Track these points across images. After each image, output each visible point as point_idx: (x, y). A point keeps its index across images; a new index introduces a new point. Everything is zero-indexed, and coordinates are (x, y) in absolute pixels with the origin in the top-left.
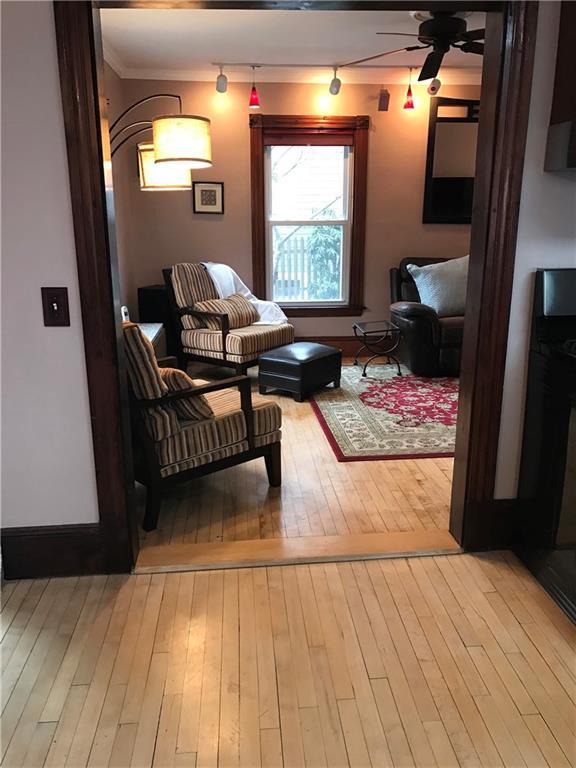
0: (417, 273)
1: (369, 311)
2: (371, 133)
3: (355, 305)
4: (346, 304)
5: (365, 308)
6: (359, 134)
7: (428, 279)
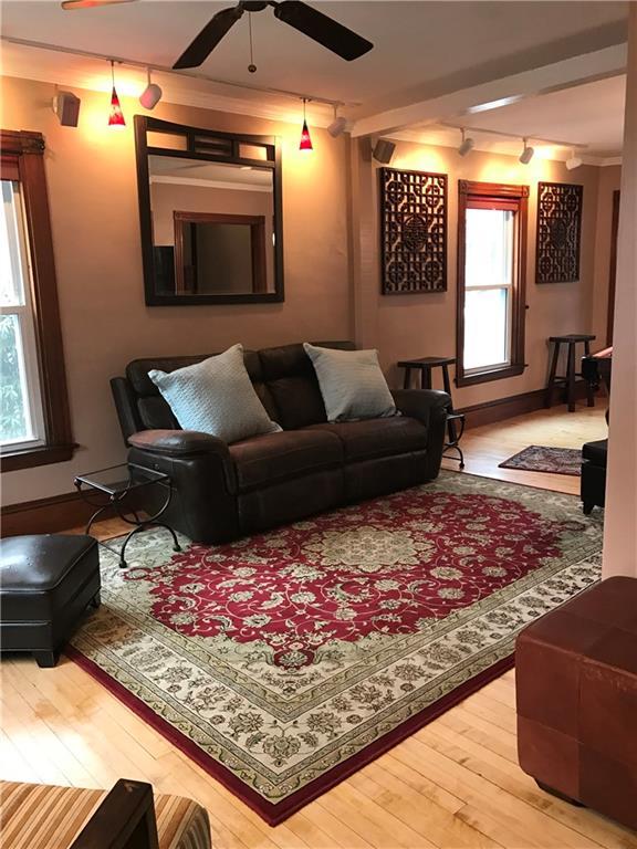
0: (167, 384)
1: (85, 448)
2: (48, 163)
3: (58, 444)
4: (43, 443)
5: (77, 446)
6: (29, 162)
7: (188, 390)
